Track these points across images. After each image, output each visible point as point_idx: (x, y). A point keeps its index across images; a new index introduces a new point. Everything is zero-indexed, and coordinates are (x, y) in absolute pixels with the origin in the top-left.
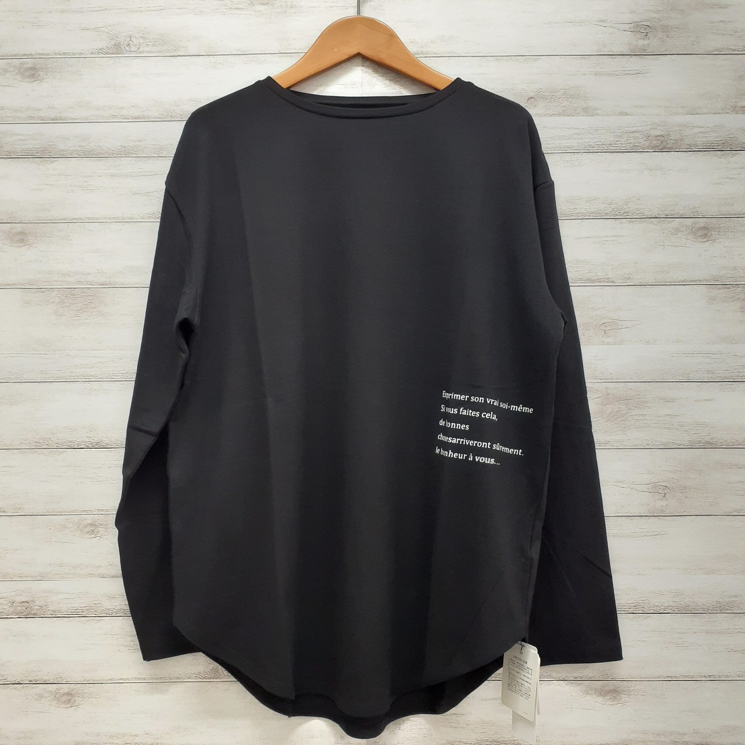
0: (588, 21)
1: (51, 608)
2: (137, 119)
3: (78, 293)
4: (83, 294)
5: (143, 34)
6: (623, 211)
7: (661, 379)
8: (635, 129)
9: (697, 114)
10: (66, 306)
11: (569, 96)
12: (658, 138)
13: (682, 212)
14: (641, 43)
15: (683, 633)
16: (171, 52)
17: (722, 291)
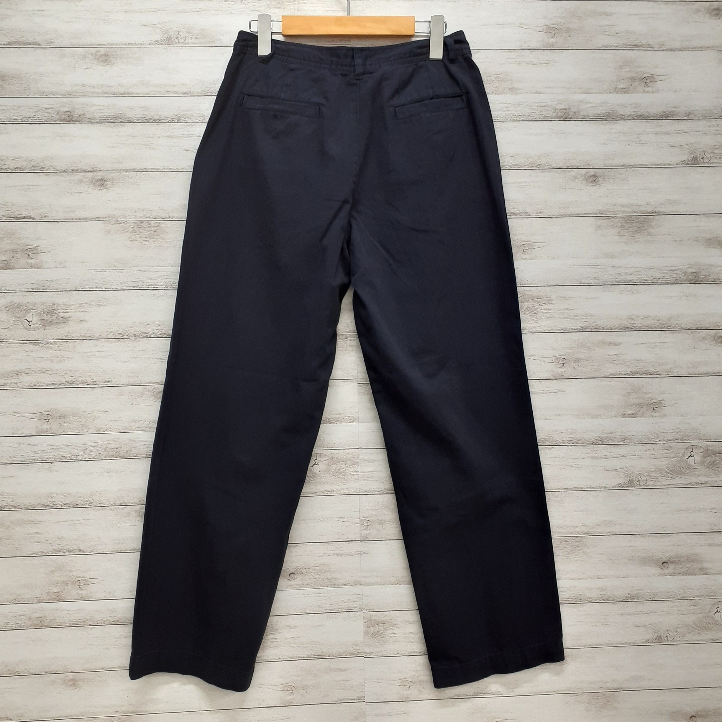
0: (513, 24)
1: (134, 451)
2: (185, 94)
3: (145, 224)
4: (149, 225)
5: (188, 29)
6: (537, 164)
7: (563, 284)
8: (545, 104)
9: (590, 93)
10: (137, 234)
11: (500, 79)
12: (562, 111)
13: (578, 165)
14: (551, 40)
15: (576, 459)
16: (210, 43)
17: (605, 221)
